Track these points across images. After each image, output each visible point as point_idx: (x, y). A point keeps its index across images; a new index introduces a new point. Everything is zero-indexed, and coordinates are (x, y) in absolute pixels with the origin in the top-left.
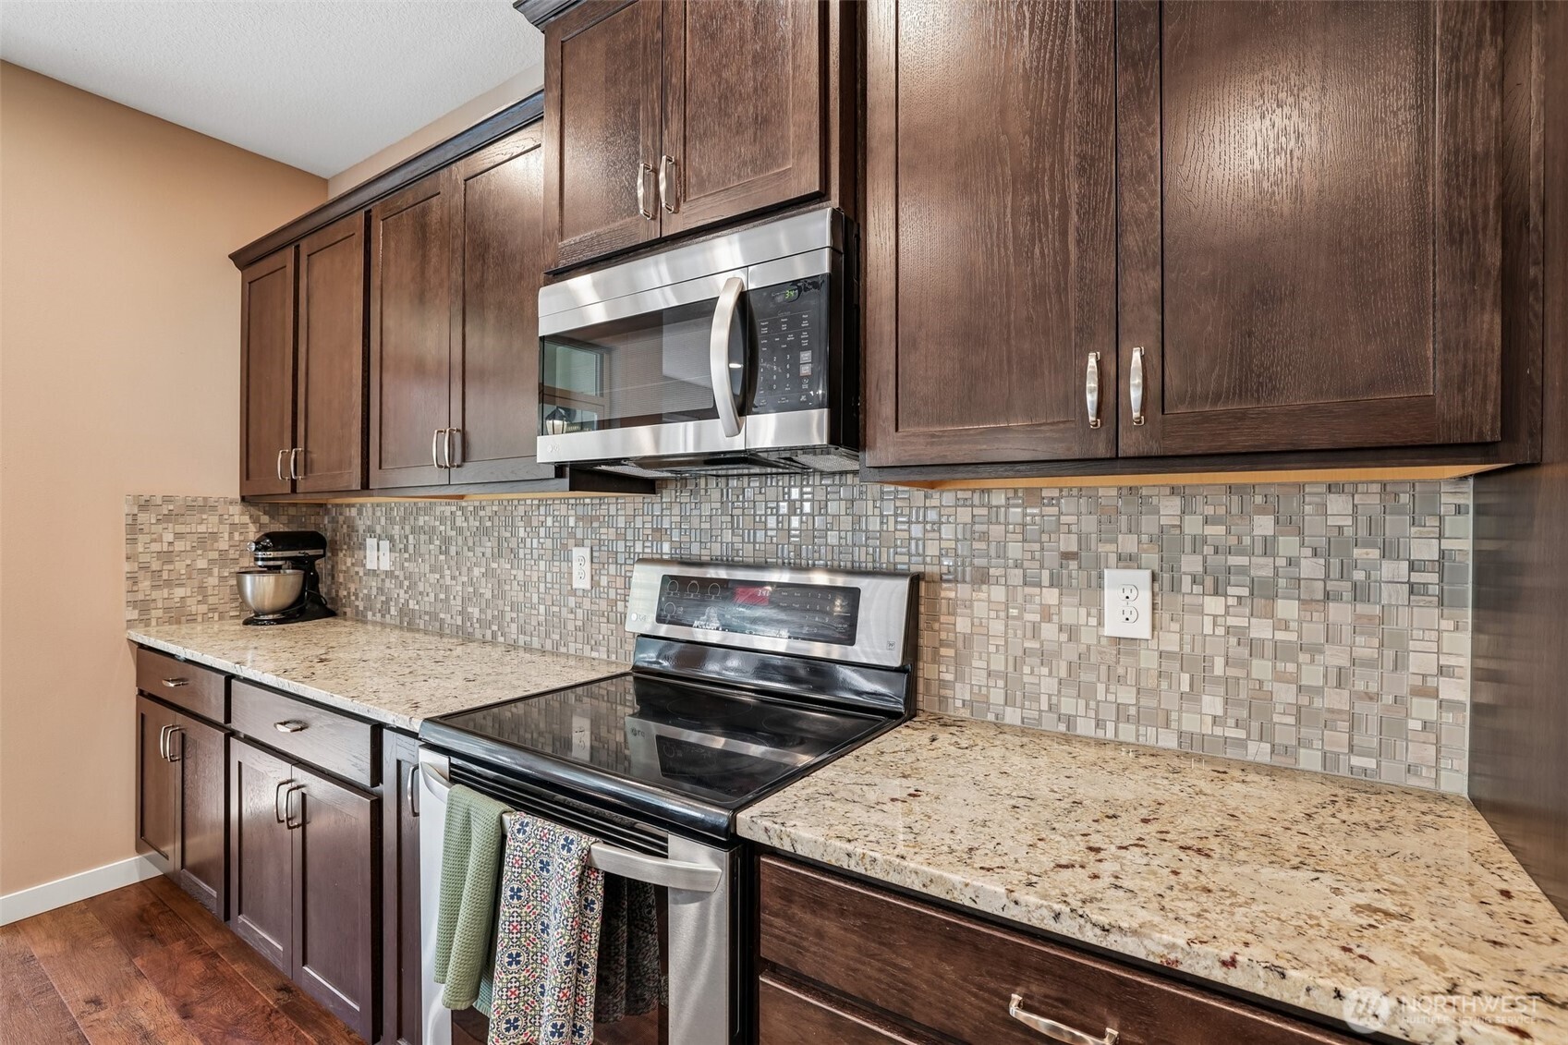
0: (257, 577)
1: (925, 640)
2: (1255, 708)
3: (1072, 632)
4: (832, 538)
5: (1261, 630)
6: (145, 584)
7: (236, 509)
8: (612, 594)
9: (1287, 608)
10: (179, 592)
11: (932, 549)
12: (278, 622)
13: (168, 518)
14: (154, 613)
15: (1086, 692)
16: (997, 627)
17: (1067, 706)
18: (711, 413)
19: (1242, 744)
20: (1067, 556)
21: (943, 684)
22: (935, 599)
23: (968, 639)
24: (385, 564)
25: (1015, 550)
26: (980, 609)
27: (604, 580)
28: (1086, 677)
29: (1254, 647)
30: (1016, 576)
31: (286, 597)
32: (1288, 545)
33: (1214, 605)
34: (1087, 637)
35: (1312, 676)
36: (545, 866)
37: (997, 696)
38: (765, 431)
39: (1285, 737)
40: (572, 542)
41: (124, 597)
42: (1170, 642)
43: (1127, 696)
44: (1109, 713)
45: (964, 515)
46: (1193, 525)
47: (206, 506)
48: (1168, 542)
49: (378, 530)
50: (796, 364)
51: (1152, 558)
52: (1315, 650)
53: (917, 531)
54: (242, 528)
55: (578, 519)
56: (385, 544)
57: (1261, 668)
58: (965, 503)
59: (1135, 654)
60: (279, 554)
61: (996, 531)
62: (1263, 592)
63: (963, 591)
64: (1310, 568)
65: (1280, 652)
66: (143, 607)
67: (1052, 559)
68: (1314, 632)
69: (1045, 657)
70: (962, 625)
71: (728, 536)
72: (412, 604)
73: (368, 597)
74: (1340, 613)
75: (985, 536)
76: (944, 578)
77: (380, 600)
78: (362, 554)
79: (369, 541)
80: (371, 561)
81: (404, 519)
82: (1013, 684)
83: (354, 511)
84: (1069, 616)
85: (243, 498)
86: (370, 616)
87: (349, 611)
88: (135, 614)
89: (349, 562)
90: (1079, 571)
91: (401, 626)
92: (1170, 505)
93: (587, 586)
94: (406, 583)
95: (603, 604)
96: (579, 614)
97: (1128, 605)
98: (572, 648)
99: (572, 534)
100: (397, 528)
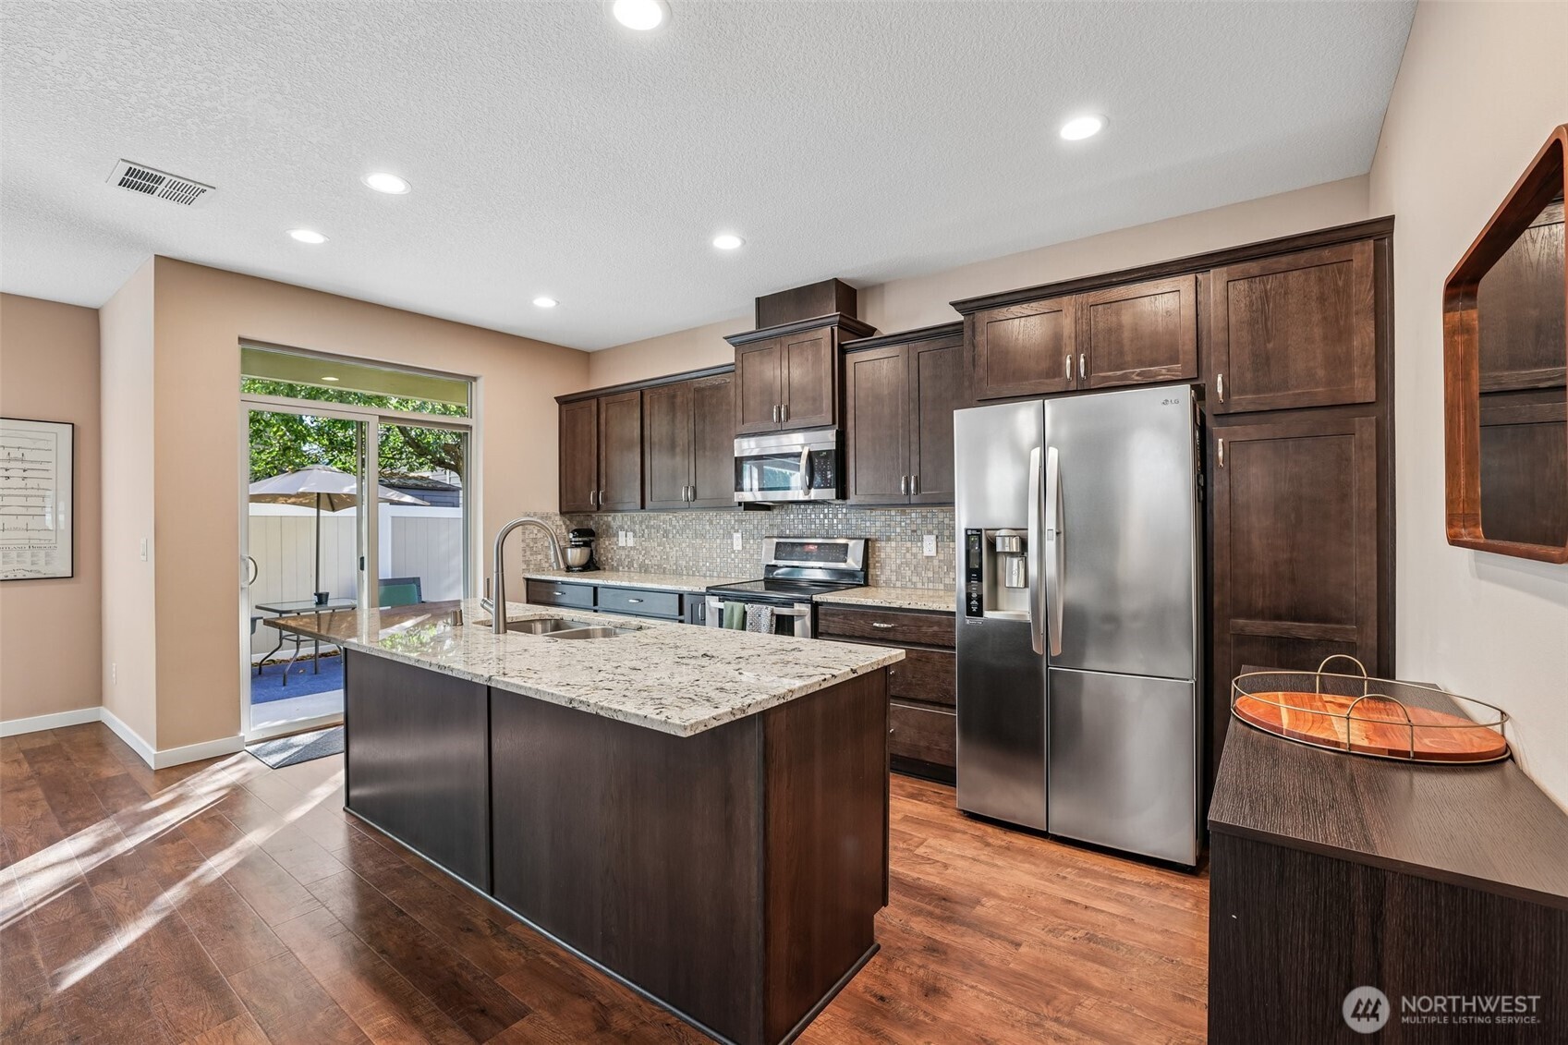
0: (573, 550)
1: (871, 561)
4: (839, 527)
6: (528, 553)
7: (558, 518)
8: (752, 552)
10: (539, 557)
11: (872, 530)
12: (580, 571)
14: (532, 566)
15: (918, 575)
16: (893, 555)
17: (914, 579)
20: (913, 531)
21: (877, 576)
22: (874, 547)
23: (884, 561)
24: (631, 542)
25: (898, 529)
26: (888, 550)
27: (748, 547)
28: (919, 570)
30: (899, 538)
31: (584, 561)
33: (953, 545)
34: (919, 557)
36: (760, 616)
37: (894, 578)
38: (817, 494)
40: (732, 531)
41: (522, 559)
42: (941, 557)
43: (930, 574)
44: (925, 580)
45: (883, 518)
46: (946, 521)
47: (546, 517)
48: (940, 526)
49: (626, 527)
50: (826, 475)
51: (936, 531)
53: (868, 524)
54: (559, 526)
55: (735, 521)
56: (630, 534)
58: (883, 514)
59: (932, 562)
60: (580, 539)
61: (893, 523)
63: (883, 544)
66: (527, 563)
67: (909, 532)
69: (907, 565)
70: (883, 555)
71: (800, 527)
72: (647, 562)
73: (620, 560)
75: (889, 525)
76: (876, 540)
77: (627, 560)
78: (615, 539)
79: (620, 532)
80: (622, 542)
81: (641, 522)
82: (897, 572)
83: (610, 519)
84: (914, 550)
85: (561, 513)
86: (621, 569)
87: (607, 567)
88: (525, 567)
89: (607, 543)
90: (916, 536)
91: (640, 572)
92: (941, 515)
93: (740, 548)
94: (644, 552)
95: (748, 556)
96: (736, 560)
97: (929, 546)
98: (733, 575)
99: (733, 527)
100: (638, 526)
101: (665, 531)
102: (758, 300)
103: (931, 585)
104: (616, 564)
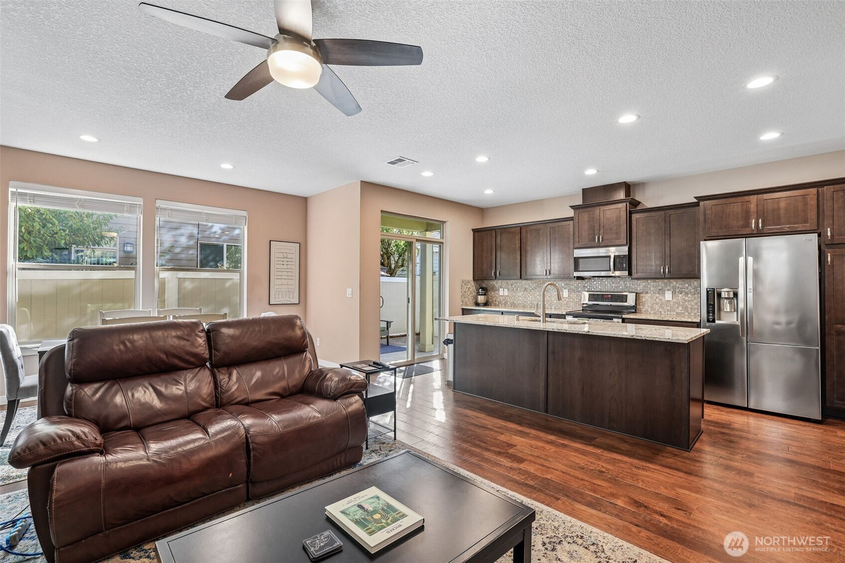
0: (479, 296)
1: (638, 302)
3: (661, 300)
4: (621, 288)
5: (687, 298)
6: (463, 298)
7: (472, 282)
8: (573, 298)
9: (690, 296)
10: (467, 299)
11: (639, 289)
12: (483, 305)
13: (465, 284)
14: (464, 305)
15: (663, 308)
16: (649, 300)
17: (660, 310)
18: (610, 270)
19: (684, 313)
20: (660, 289)
21: (641, 308)
22: (639, 296)
23: (645, 302)
24: (506, 293)
25: (652, 289)
26: (646, 297)
27: (571, 295)
28: (663, 306)
29: (686, 301)
30: (652, 292)
31: (484, 302)
32: (690, 288)
33: (680, 295)
34: (663, 300)
35: (693, 304)
37: (649, 310)
38: (617, 273)
39: (690, 312)
40: (563, 289)
41: (461, 300)
42: (675, 301)
43: (669, 308)
44: (666, 311)
45: (644, 284)
46: (677, 285)
47: (469, 282)
48: (674, 288)
49: (503, 287)
50: (623, 266)
51: (672, 290)
52: (693, 301)
53: (636, 286)
54: (472, 286)
55: (564, 284)
56: (506, 290)
57: (687, 303)
59: (670, 302)
60: (482, 292)
61: (649, 286)
62: (687, 294)
63: (644, 295)
64: (693, 290)
65: (689, 301)
66: (462, 302)
67: (658, 290)
68: (693, 298)
69: (657, 304)
70: (644, 300)
71: (600, 287)
72: (515, 302)
73: (500, 301)
75: (647, 287)
76: (640, 293)
77: (504, 302)
78: (497, 292)
79: (500, 289)
80: (501, 293)
81: (512, 285)
82: (652, 307)
83: (494, 283)
84: (660, 298)
85: (474, 279)
86: (500, 305)
87: (492, 304)
88: (462, 303)
89: (493, 294)
90: (662, 291)
91: (511, 307)
92: (674, 283)
93: (567, 296)
94: (513, 298)
95: (571, 300)
96: (565, 302)
97: (668, 296)
98: (563, 308)
99: (563, 287)
100: (510, 286)
101: (525, 289)
102: (583, 190)
103: (669, 313)
104: (497, 303)
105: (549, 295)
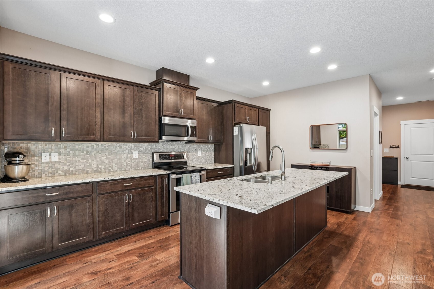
2: (206, 160)
3: (196, 156)
4: (176, 149)
5: (206, 154)
9: (207, 153)
11: (186, 149)
16: (191, 156)
17: (196, 162)
19: (205, 163)
20: (196, 150)
23: (189, 158)
24: (55, 159)
25: (192, 149)
27: (140, 157)
28: (197, 159)
30: (192, 152)
32: (207, 148)
33: (204, 153)
37: (191, 163)
39: (207, 162)
40: (133, 151)
42: (202, 156)
43: (199, 161)
45: (188, 146)
48: (202, 148)
49: (50, 150)
50: (194, 133)
51: (201, 150)
52: (209, 155)
53: (184, 147)
56: (55, 155)
58: (188, 145)
59: (200, 157)
61: (191, 147)
62: (206, 151)
63: (189, 153)
64: (208, 150)
65: (207, 156)
69: (194, 158)
70: (188, 156)
72: (71, 169)
73: (42, 170)
74: (209, 153)
75: (190, 148)
77: (50, 171)
78: (36, 158)
79: (44, 154)
80: (45, 157)
81: (65, 148)
82: (192, 161)
83: (30, 145)
86: (43, 175)
90: (196, 151)
91: (65, 175)
92: (202, 145)
93: (137, 157)
95: (140, 160)
96: (135, 162)
97: (199, 153)
98: (133, 169)
99: (133, 149)
100: (63, 150)
101: (87, 152)
103: (199, 163)
104: (37, 173)
105: (118, 157)
